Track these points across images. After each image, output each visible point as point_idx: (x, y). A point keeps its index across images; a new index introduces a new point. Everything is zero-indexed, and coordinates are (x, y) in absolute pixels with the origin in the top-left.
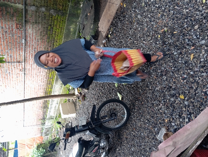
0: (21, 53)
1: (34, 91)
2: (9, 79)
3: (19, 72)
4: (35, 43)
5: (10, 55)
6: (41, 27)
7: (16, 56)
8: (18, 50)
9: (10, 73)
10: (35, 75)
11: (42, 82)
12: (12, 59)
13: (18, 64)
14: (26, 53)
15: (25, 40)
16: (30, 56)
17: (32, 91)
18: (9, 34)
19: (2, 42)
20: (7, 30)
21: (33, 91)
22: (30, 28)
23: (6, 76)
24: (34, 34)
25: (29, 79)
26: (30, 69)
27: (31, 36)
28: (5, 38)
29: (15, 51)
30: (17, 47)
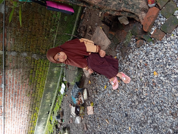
10: (15, 118)
14: (6, 98)
16: (10, 100)
25: (9, 123)
26: (10, 113)
27: (11, 81)
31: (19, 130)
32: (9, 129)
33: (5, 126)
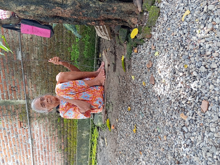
0: (29, 156)
4: (44, 141)
5: (15, 161)
7: (24, 161)
8: (25, 153)
14: (35, 156)
15: (32, 139)
16: (41, 158)
18: (12, 136)
20: (10, 130)
22: (36, 124)
24: (42, 131)
27: (39, 134)
28: (8, 140)
29: (21, 155)
30: (24, 149)
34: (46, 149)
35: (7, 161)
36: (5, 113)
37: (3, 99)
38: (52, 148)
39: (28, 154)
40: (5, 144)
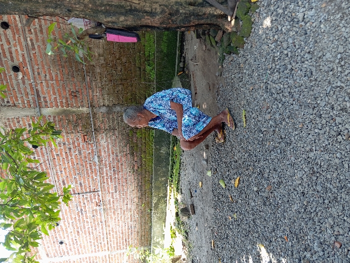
0: (95, 177)
1: (123, 238)
2: (81, 221)
3: (95, 208)
4: (113, 159)
5: (79, 182)
6: (119, 134)
7: (89, 184)
8: (90, 173)
9: (82, 210)
10: (119, 210)
11: (133, 220)
12: (83, 187)
13: (93, 196)
14: (103, 177)
15: (98, 157)
16: (109, 180)
17: (118, 239)
18: (75, 152)
19: (66, 164)
20: (72, 146)
21: (121, 239)
22: (102, 138)
23: (77, 216)
24: (110, 146)
25: (111, 218)
26: (111, 201)
27: (106, 150)
28: (70, 158)
29: (86, 176)
30: (89, 169)
31: (127, 231)
32: (112, 228)
33: (107, 224)
34: (116, 169)
35: (68, 183)
36: (65, 125)
37: (63, 107)
38: (123, 167)
39: (94, 174)
40: (66, 162)
